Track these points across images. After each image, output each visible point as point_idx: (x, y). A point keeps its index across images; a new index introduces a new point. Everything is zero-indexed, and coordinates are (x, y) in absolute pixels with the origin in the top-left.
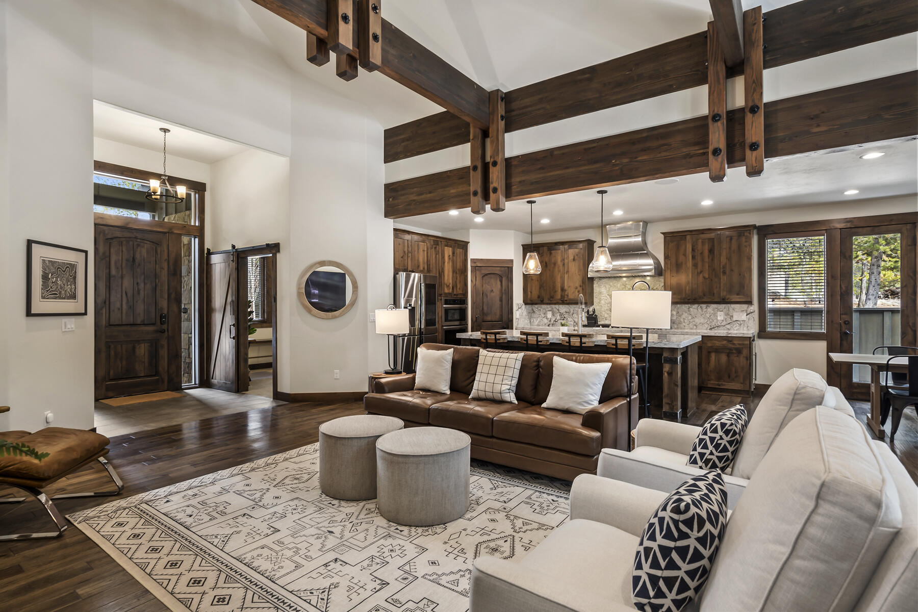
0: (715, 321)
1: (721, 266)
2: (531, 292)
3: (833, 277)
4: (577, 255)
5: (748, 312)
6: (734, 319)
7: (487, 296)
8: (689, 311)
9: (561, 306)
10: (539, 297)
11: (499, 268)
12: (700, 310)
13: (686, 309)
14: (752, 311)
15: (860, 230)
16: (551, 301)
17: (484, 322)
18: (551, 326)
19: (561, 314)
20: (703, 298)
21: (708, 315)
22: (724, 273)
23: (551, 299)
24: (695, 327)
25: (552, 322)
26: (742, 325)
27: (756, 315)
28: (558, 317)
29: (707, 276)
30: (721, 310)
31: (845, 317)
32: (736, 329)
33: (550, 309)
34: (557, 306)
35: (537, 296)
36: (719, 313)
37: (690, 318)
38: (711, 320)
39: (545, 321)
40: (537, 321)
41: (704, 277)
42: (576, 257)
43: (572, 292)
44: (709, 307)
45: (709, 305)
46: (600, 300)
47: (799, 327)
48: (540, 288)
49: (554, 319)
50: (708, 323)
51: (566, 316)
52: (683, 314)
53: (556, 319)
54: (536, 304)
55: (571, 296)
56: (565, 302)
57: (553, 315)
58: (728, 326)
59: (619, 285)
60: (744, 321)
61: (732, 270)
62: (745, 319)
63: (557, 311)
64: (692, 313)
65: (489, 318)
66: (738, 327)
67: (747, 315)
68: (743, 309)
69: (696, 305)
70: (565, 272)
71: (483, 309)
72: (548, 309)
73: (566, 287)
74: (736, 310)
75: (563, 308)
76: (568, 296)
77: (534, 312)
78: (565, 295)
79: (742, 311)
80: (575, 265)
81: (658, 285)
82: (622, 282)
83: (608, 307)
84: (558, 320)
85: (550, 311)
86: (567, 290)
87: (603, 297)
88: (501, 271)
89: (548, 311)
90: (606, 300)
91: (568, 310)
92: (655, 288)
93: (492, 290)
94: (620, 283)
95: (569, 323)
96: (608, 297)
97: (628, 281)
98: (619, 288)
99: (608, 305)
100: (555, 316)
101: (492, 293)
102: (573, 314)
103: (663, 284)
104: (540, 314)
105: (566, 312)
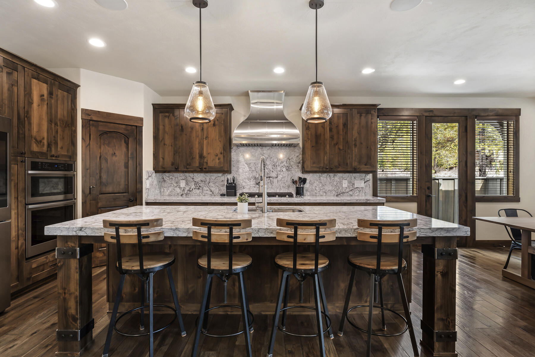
0: (340, 188)
1: (353, 139)
2: (163, 159)
3: (421, 153)
4: (218, 120)
5: (366, 180)
6: (355, 187)
7: (106, 160)
8: (320, 179)
9: (196, 174)
10: (173, 164)
11: (124, 126)
12: (328, 179)
13: (318, 178)
14: (368, 179)
15: (436, 118)
16: (187, 169)
17: (101, 194)
18: (184, 196)
19: (196, 183)
20: (339, 168)
21: (335, 183)
22: (355, 145)
23: (188, 167)
24: (325, 194)
25: (186, 192)
26: (361, 191)
27: (371, 183)
28: (193, 187)
29: (341, 148)
30: (345, 178)
31: (428, 184)
32: (356, 195)
33: (183, 177)
34: (191, 175)
35: (170, 164)
36: (344, 181)
37: (321, 185)
38: (337, 188)
39: (178, 190)
40: (169, 191)
41: (339, 149)
42: (216, 122)
43: (212, 159)
44: (336, 175)
45: (336, 174)
46: (238, 168)
47: (395, 192)
48: (174, 154)
49: (187, 188)
50: (335, 190)
51: (201, 185)
52: (314, 182)
53: (190, 188)
54: (169, 172)
55: (211, 164)
56: (204, 170)
57: (187, 184)
58: (351, 193)
59: (257, 154)
60: (362, 188)
61: (361, 143)
62: (363, 186)
63: (192, 180)
64: (322, 181)
65: (110, 189)
66: (358, 193)
67: (364, 183)
68: (362, 178)
69: (326, 174)
70: (204, 137)
71: (100, 177)
72: (181, 178)
73: (205, 154)
74: (356, 178)
75: (199, 177)
76: (207, 163)
77: (165, 181)
78: (204, 162)
79: (361, 179)
80: (215, 131)
81: (293, 155)
82: (259, 152)
83: (246, 175)
84: (192, 189)
85: (184, 180)
86: (206, 157)
87: (241, 165)
88: (127, 130)
89: (182, 180)
90: (244, 168)
91: (204, 179)
92: (290, 158)
93: (115, 153)
94: (258, 152)
95: (204, 192)
96: (246, 165)
97: (266, 150)
98: (256, 157)
99: (247, 174)
100: (189, 186)
101: (114, 157)
102: (209, 182)
103: (298, 154)
104: (172, 184)
105: (202, 181)
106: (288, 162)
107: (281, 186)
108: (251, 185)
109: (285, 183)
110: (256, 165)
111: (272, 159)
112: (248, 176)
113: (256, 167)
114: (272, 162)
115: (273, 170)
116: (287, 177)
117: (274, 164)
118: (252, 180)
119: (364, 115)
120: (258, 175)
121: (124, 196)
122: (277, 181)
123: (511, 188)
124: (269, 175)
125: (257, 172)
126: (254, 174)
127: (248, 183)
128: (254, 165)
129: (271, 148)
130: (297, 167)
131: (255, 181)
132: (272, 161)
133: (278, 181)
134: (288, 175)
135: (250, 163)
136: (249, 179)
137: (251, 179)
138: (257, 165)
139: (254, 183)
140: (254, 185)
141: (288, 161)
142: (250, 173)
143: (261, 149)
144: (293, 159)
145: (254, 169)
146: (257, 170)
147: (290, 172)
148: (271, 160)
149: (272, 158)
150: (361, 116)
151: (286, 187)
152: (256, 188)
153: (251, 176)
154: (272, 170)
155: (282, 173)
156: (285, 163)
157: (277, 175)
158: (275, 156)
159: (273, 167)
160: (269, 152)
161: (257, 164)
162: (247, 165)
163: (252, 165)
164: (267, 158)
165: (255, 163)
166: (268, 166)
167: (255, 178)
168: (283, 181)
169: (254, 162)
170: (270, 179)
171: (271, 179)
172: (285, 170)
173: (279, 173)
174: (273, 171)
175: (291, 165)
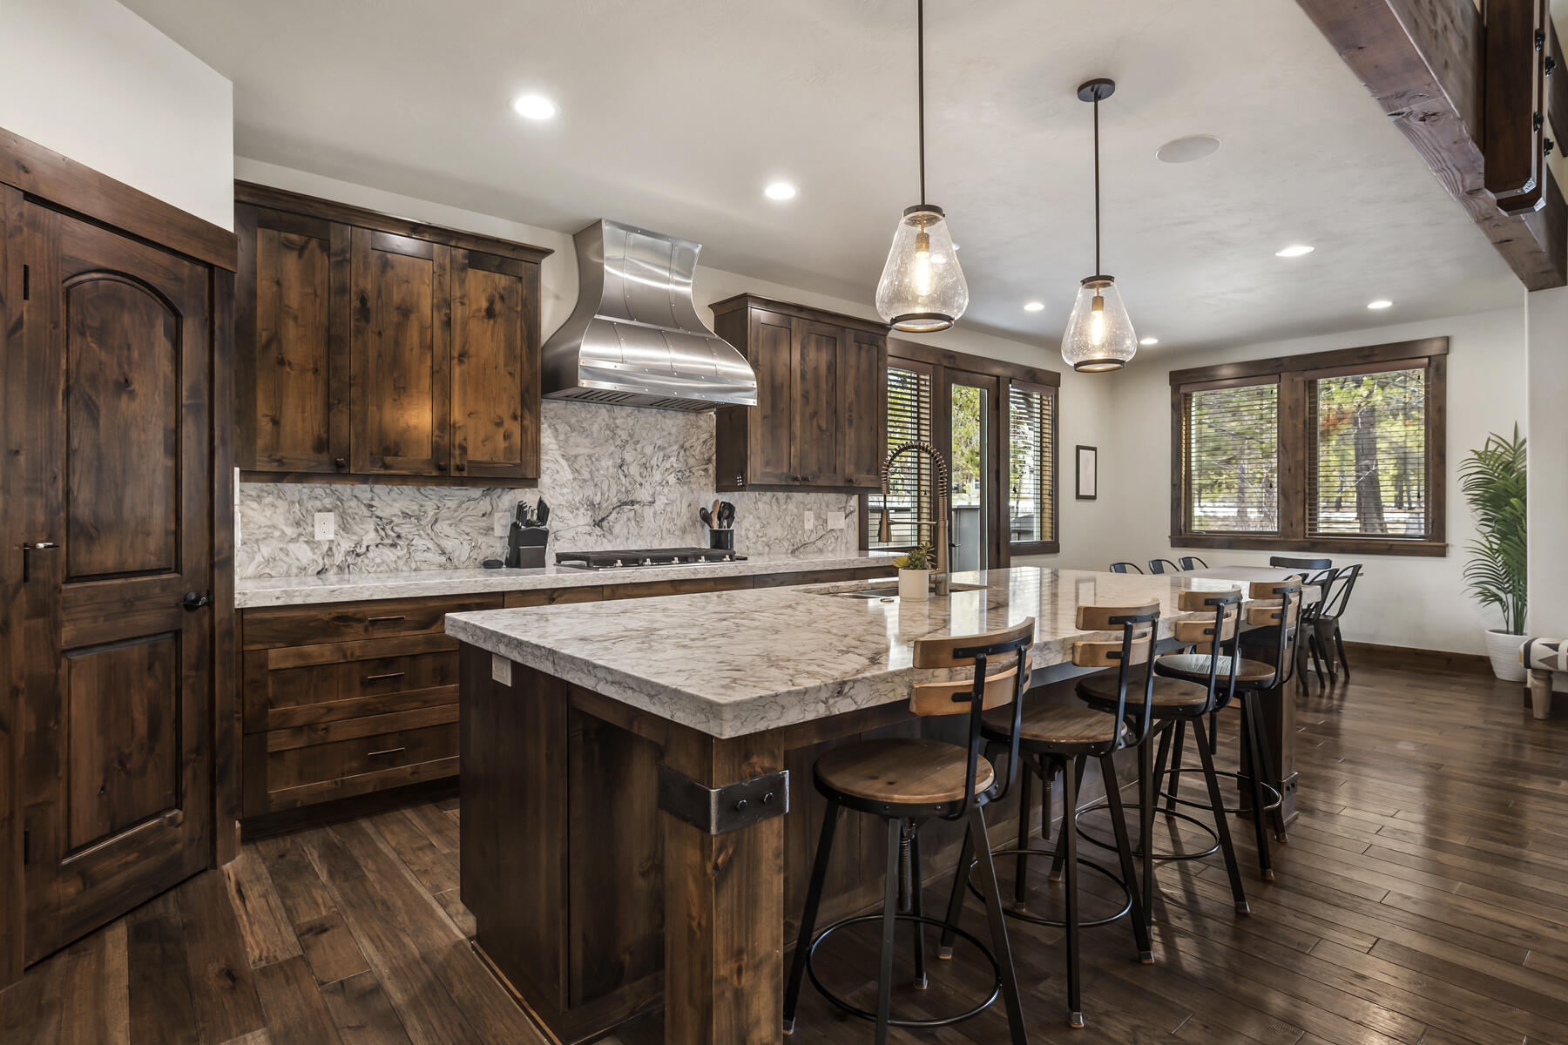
0: (800, 532)
1: (847, 406)
2: (276, 422)
4: (502, 298)
5: (847, 511)
6: (829, 528)
7: (92, 411)
8: (756, 509)
9: (380, 489)
10: (321, 445)
11: (165, 258)
12: (775, 507)
13: (752, 506)
14: (851, 509)
15: (960, 374)
17: (70, 579)
18: (331, 576)
19: (382, 524)
21: (788, 519)
22: (850, 422)
23: (388, 459)
24: (767, 549)
25: (339, 558)
26: (839, 539)
27: (855, 517)
28: (370, 537)
29: (824, 426)
30: (809, 507)
32: (830, 549)
33: (327, 502)
34: (363, 490)
35: (309, 442)
36: (806, 513)
37: (758, 526)
38: (793, 532)
39: (303, 553)
40: (259, 558)
42: (498, 306)
43: (482, 435)
44: (790, 499)
45: (790, 494)
48: (329, 407)
49: (346, 545)
50: (789, 537)
51: (403, 531)
52: (744, 517)
53: (358, 544)
54: (301, 477)
55: (477, 453)
57: (344, 526)
58: (820, 544)
59: (595, 427)
60: (841, 530)
61: (861, 417)
62: (843, 527)
63: (366, 512)
64: (762, 515)
65: (105, 556)
66: (833, 545)
67: (845, 518)
68: (840, 506)
69: (769, 494)
70: (456, 354)
71: (68, 494)
72: (318, 504)
73: (456, 414)
74: (831, 506)
75: (394, 501)
76: (463, 449)
78: (451, 444)
79: (840, 509)
80: (492, 335)
81: (695, 437)
82: (604, 420)
83: (563, 495)
84: (368, 547)
85: (330, 511)
86: (459, 427)
87: (547, 461)
88: (178, 279)
89: (320, 511)
90: (558, 472)
91: (416, 508)
92: (687, 445)
93: (126, 380)
94: (599, 420)
95: (417, 559)
96: (564, 463)
97: (622, 417)
98: (595, 436)
99: (565, 490)
100: (355, 534)
101: (125, 398)
102: (436, 521)
103: (705, 436)
104: (274, 527)
105: (406, 515)
106: (681, 459)
107: (664, 529)
108: (579, 529)
109: (673, 520)
110: (592, 463)
111: (639, 447)
112: (570, 497)
113: (594, 468)
114: (640, 456)
115: (643, 481)
116: (678, 502)
117: (644, 460)
118: (582, 510)
119: (865, 346)
120: (599, 494)
121: (165, 586)
122: (652, 515)
123: (1048, 525)
124: (630, 496)
125: (596, 485)
126: (589, 491)
127: (569, 522)
128: (589, 463)
129: (636, 412)
130: (703, 473)
131: (590, 513)
132: (639, 450)
133: (655, 514)
134: (682, 496)
135: (576, 457)
136: (573, 508)
137: (577, 509)
138: (597, 463)
139: (589, 520)
140: (588, 528)
141: (682, 453)
142: (577, 487)
143: (608, 411)
144: (694, 448)
145: (587, 476)
146: (596, 480)
147: (686, 488)
148: (636, 450)
149: (638, 442)
150: (860, 348)
151: (676, 533)
152: (594, 538)
153: (577, 499)
154: (639, 479)
155: (666, 490)
156: (675, 459)
157: (653, 495)
158: (646, 438)
159: (641, 470)
160: (632, 424)
161: (597, 460)
162: (567, 460)
163: (581, 461)
164: (627, 441)
165: (590, 457)
166: (628, 469)
167: (592, 505)
168: (669, 515)
169: (588, 451)
170: (634, 507)
171: (636, 507)
172: (675, 480)
173: (658, 488)
174: (641, 485)
175: (690, 466)
